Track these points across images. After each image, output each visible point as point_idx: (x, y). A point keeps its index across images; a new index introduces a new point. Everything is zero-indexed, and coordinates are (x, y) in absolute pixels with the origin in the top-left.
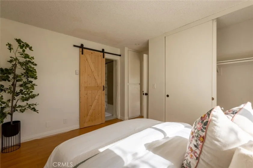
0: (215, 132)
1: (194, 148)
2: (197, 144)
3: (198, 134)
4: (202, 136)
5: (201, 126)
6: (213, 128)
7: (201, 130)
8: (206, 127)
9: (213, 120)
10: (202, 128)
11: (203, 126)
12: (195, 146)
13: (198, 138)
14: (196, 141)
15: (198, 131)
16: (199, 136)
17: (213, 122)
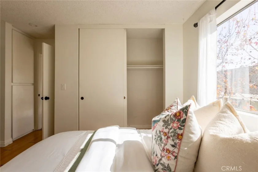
0: (191, 127)
1: (171, 149)
2: (175, 143)
3: (175, 132)
4: (180, 134)
5: (179, 124)
6: (190, 124)
7: (179, 128)
8: (184, 124)
9: (190, 117)
10: (180, 126)
11: (181, 124)
12: (173, 146)
13: (175, 137)
14: (173, 140)
15: (175, 130)
16: (177, 135)
17: (190, 119)
